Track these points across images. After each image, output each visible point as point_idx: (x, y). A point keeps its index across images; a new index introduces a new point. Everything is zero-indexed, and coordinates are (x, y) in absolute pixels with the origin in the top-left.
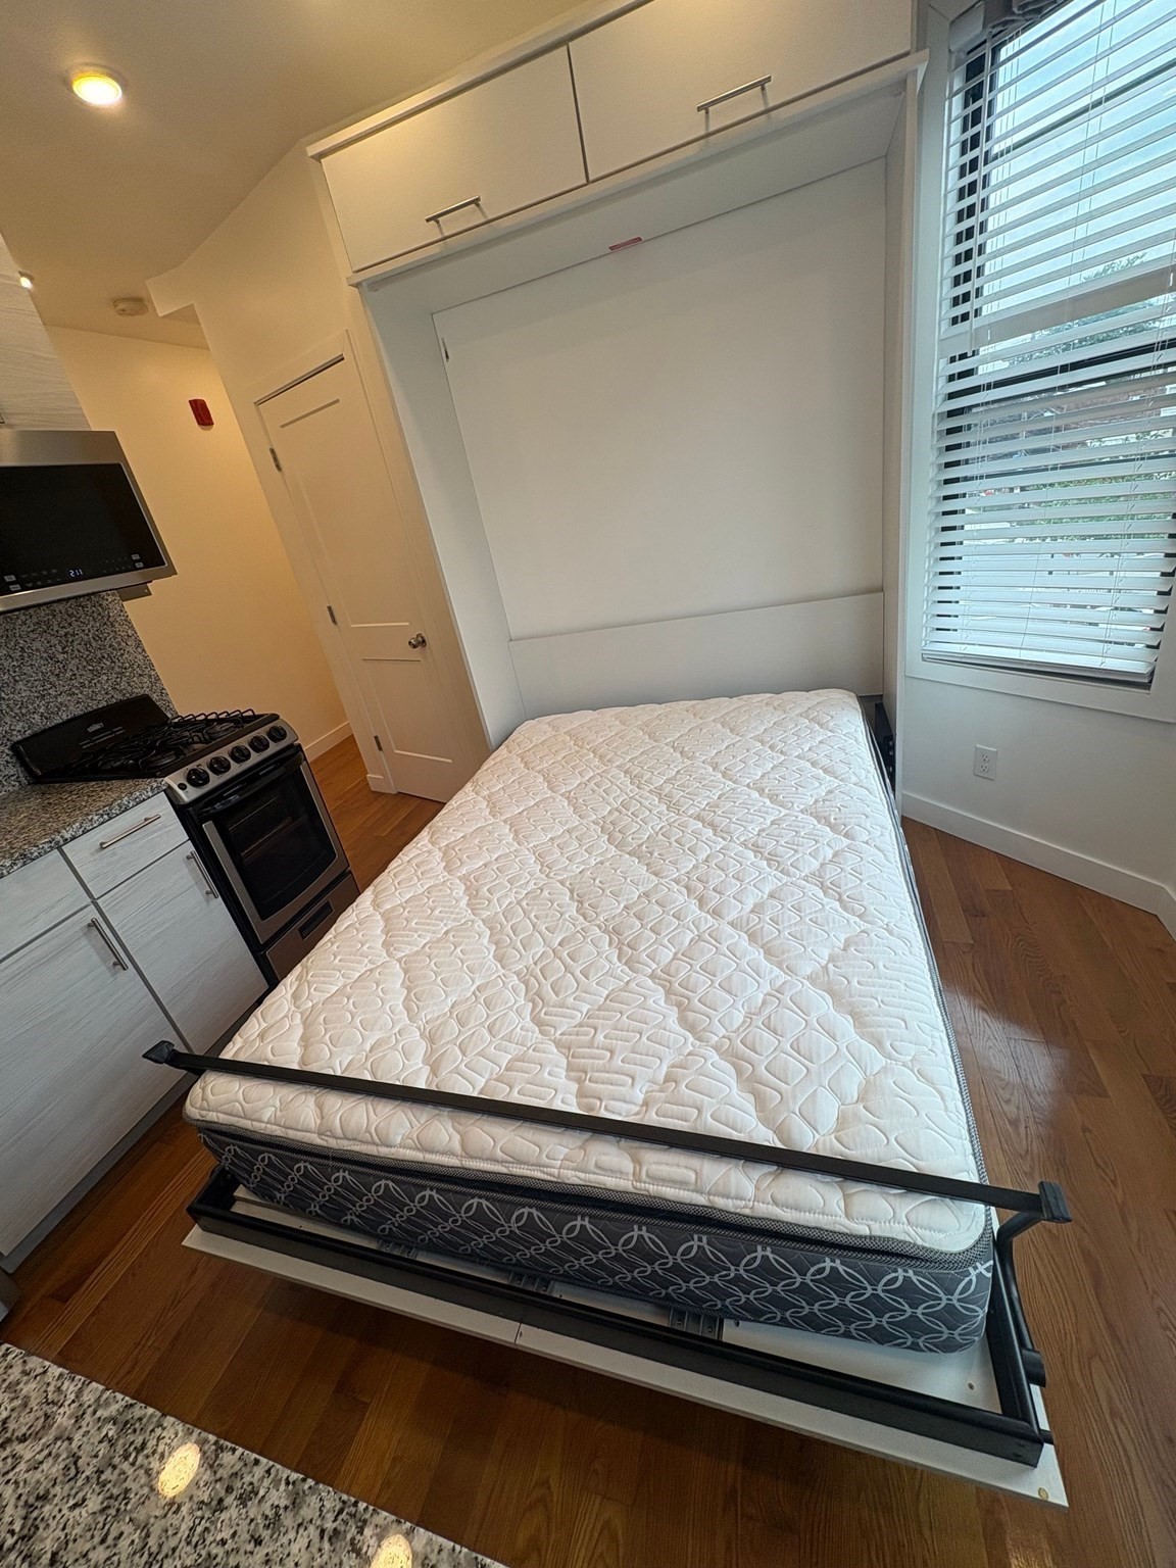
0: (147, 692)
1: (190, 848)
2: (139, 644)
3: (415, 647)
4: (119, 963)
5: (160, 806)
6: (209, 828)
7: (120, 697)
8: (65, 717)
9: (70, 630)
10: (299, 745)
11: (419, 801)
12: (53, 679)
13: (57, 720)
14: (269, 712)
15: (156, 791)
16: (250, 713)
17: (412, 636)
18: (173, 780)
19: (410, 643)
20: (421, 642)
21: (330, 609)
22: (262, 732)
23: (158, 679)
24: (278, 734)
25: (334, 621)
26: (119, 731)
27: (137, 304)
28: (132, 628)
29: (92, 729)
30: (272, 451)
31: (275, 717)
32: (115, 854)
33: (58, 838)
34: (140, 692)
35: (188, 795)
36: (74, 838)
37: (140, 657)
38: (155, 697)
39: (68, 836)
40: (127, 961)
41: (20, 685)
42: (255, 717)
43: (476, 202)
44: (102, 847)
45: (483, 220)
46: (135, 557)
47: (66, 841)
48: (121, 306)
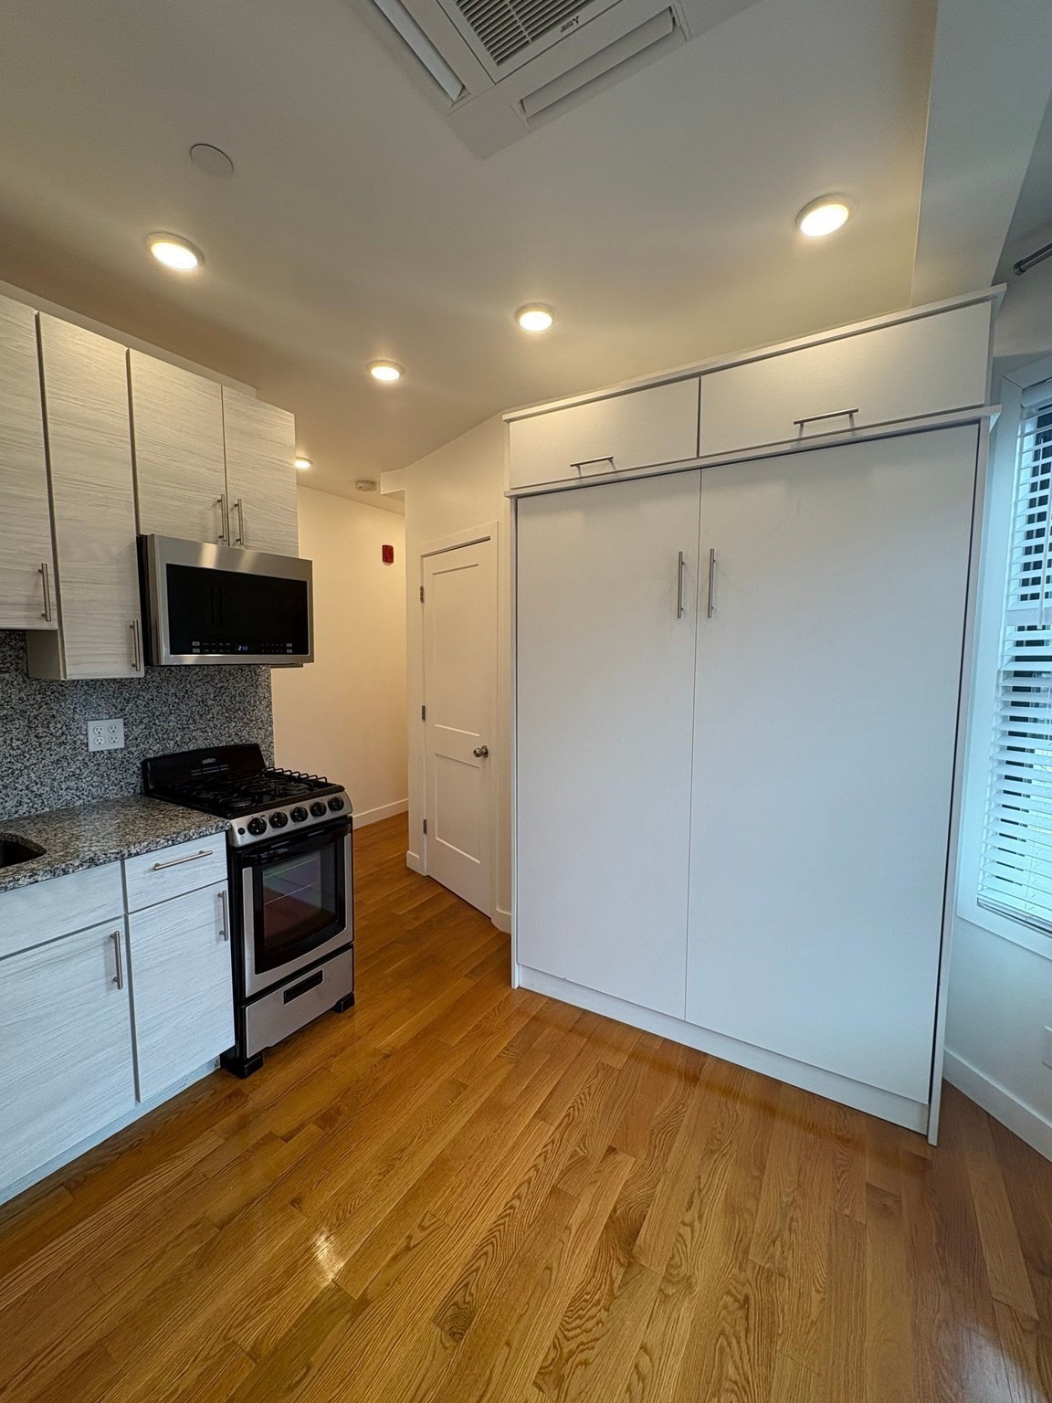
0: (259, 742)
1: (224, 887)
2: (269, 704)
3: (478, 756)
4: (118, 980)
5: (217, 844)
6: (247, 873)
7: (237, 741)
8: (191, 748)
9: (226, 685)
10: (351, 818)
11: (441, 890)
12: (197, 717)
13: (185, 749)
14: (338, 784)
15: (218, 830)
16: (324, 780)
17: (478, 746)
18: (238, 823)
19: (475, 751)
20: (484, 753)
21: (424, 708)
22: (324, 800)
23: (271, 734)
24: (337, 805)
25: (424, 718)
26: (225, 768)
27: (371, 484)
28: (270, 692)
29: (205, 762)
30: (422, 589)
31: (341, 789)
32: (162, 876)
33: (126, 852)
34: (253, 741)
35: (243, 840)
36: (137, 854)
37: (266, 715)
38: (263, 747)
39: (133, 851)
40: (125, 981)
41: (172, 717)
42: (326, 784)
43: (610, 459)
44: (156, 868)
45: (613, 470)
46: (289, 645)
47: (130, 855)
48: (360, 485)
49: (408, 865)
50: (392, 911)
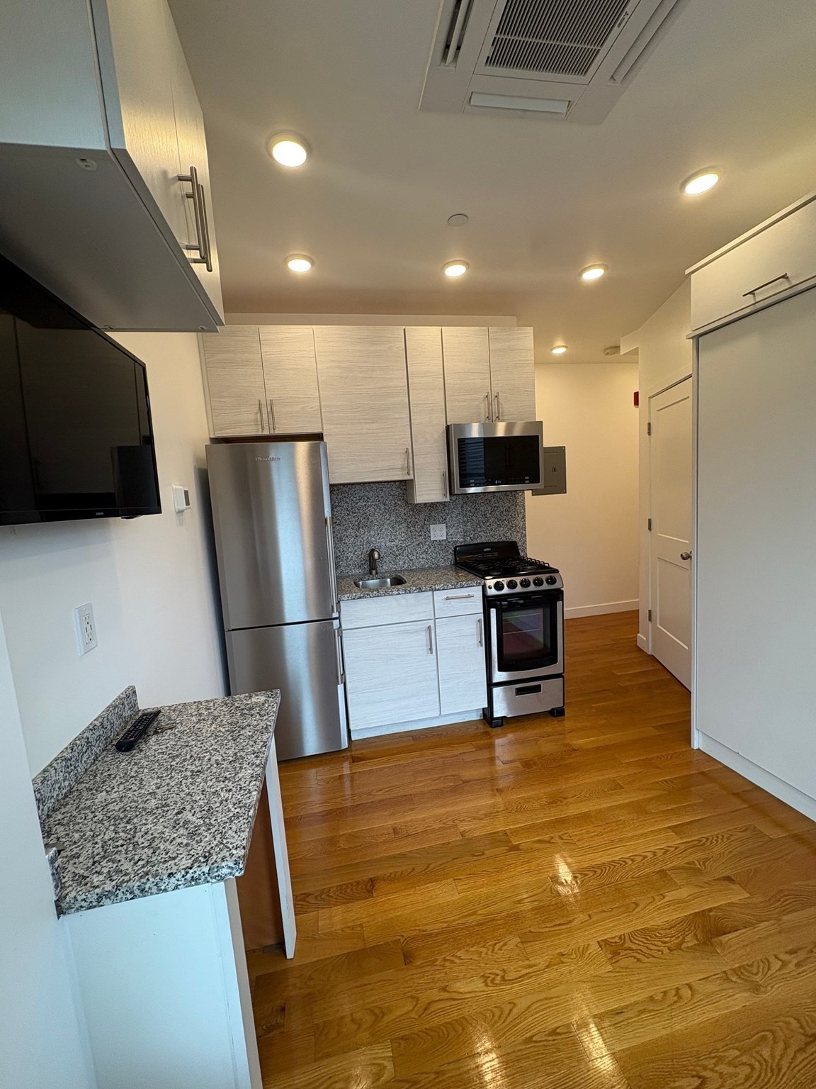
0: (517, 540)
1: (481, 617)
2: (524, 517)
3: (684, 559)
4: (431, 649)
5: (477, 592)
6: (493, 612)
7: (504, 539)
8: (479, 542)
9: (497, 505)
10: (563, 591)
12: (482, 524)
13: (475, 542)
14: (555, 568)
15: (478, 584)
16: (547, 565)
17: (685, 551)
18: (491, 582)
19: (682, 555)
20: (687, 557)
21: (650, 520)
22: (544, 577)
23: (525, 535)
24: (552, 581)
25: (650, 529)
26: (496, 554)
27: (617, 348)
28: (524, 509)
29: (485, 550)
30: (649, 424)
31: (557, 571)
32: (450, 603)
33: (433, 587)
34: (514, 539)
35: (492, 592)
36: (439, 590)
37: (522, 523)
38: (519, 544)
39: (437, 588)
40: (434, 651)
41: (469, 524)
42: (549, 568)
43: (784, 277)
44: (447, 599)
45: (789, 286)
46: (527, 478)
47: (436, 590)
48: (608, 351)
49: (638, 645)
50: (614, 671)
